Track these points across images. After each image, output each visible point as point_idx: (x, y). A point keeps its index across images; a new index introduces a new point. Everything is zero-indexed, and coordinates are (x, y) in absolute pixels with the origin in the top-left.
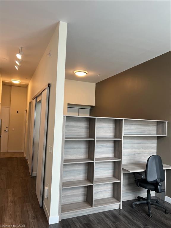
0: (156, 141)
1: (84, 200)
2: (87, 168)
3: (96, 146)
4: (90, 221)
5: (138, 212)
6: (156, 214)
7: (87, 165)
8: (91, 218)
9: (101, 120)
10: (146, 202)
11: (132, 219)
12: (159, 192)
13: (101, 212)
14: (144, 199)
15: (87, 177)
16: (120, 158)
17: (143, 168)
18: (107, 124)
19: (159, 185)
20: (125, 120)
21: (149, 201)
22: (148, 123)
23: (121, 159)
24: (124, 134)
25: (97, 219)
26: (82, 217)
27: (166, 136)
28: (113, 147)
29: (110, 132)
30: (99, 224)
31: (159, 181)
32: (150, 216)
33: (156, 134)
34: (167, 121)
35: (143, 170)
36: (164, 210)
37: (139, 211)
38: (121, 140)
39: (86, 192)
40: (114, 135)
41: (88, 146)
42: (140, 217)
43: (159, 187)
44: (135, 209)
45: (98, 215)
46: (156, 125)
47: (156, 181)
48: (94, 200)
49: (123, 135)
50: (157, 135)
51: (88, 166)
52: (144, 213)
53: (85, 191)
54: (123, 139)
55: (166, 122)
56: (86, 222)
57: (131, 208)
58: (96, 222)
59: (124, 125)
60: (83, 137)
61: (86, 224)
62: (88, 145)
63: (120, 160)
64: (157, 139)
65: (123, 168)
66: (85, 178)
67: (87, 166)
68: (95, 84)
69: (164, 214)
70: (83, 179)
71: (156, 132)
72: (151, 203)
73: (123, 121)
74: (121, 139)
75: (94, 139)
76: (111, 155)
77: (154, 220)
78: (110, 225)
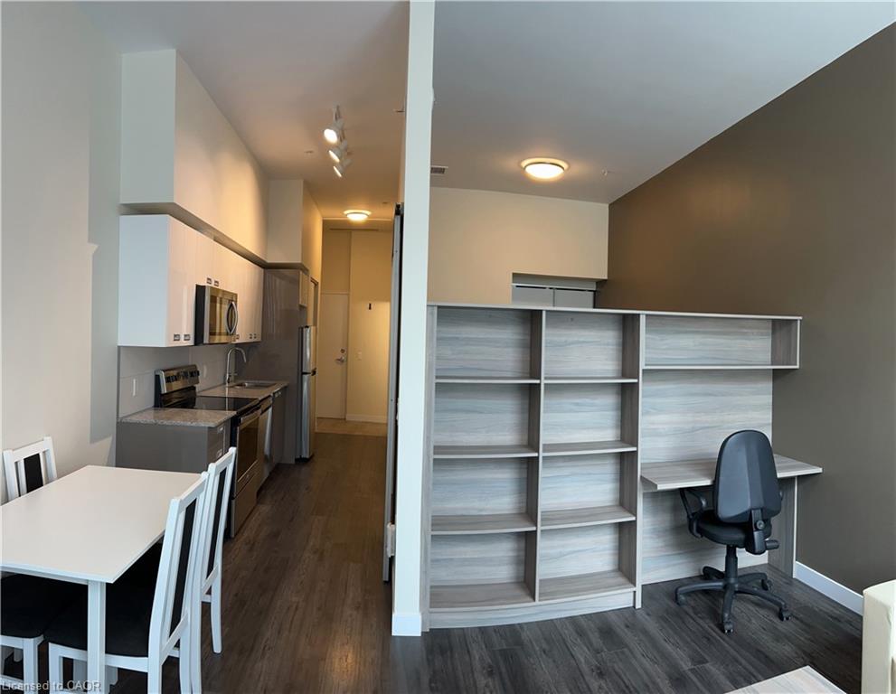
0: (768, 386)
1: (518, 577)
2: (525, 475)
3: (544, 404)
4: (519, 642)
5: (691, 617)
6: (750, 621)
7: (525, 466)
8: (525, 635)
9: (572, 319)
10: (721, 584)
11: (663, 641)
12: (757, 551)
13: (567, 618)
14: (720, 575)
15: (524, 505)
16: (634, 443)
17: (707, 476)
18: (592, 333)
19: (757, 530)
20: (647, 315)
21: (732, 580)
22: (743, 327)
23: (636, 445)
24: (646, 365)
25: (545, 639)
26: (497, 629)
27: (797, 367)
28: (617, 410)
29: (607, 360)
30: (544, 656)
31: (756, 515)
32: (723, 631)
33: (770, 363)
34: (801, 318)
35: (707, 482)
36: (778, 609)
37: (696, 614)
38: (637, 384)
39: (523, 553)
40: (620, 368)
41: (527, 406)
42: (694, 633)
43: (756, 534)
44: (685, 607)
45: (555, 625)
46: (770, 331)
47: (748, 517)
48: (540, 581)
49: (642, 366)
50: (772, 365)
51: (528, 468)
52: (708, 621)
53: (518, 550)
54: (643, 380)
55: (796, 320)
56: (505, 647)
57: (673, 605)
58: (537, 648)
59: (646, 333)
60: (509, 375)
61: (503, 652)
62: (527, 401)
63: (634, 449)
64: (773, 381)
65: (641, 477)
66: (520, 508)
67: (526, 470)
68: (608, 205)
69: (777, 620)
70: (514, 512)
71: (770, 354)
72: (737, 586)
73: (643, 320)
74: (636, 381)
75: (538, 382)
76: (610, 434)
77: (732, 643)
78: (582, 660)
